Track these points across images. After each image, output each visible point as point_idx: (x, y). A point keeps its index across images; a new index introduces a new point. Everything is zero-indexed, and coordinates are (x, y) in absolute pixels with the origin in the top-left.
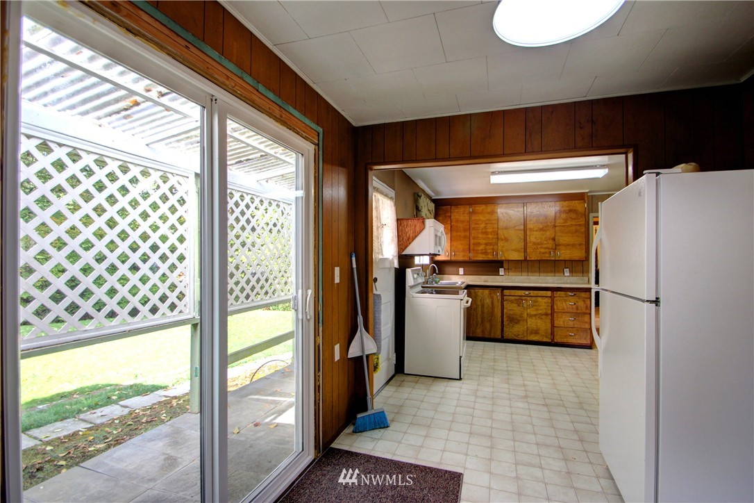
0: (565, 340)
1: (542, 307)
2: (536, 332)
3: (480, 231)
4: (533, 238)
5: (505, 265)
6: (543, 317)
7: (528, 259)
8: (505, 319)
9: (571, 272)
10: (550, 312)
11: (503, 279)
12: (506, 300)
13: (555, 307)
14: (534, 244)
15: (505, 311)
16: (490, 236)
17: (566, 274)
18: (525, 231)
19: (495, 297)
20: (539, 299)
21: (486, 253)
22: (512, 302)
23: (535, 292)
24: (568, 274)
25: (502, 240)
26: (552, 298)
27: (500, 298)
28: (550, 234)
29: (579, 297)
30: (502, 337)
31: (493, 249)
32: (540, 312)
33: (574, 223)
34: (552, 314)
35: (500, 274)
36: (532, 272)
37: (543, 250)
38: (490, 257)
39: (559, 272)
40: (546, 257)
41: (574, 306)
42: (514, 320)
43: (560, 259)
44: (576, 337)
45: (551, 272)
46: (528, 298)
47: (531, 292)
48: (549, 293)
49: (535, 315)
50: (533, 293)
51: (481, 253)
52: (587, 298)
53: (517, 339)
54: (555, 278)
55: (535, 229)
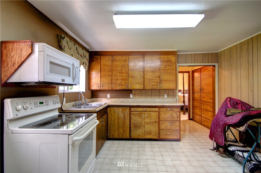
0: (166, 137)
1: (153, 118)
2: (150, 133)
3: (118, 71)
4: (148, 76)
5: (133, 92)
6: (154, 124)
7: (145, 88)
8: (132, 126)
9: (168, 96)
10: (157, 120)
11: (132, 101)
12: (133, 114)
13: (161, 118)
14: (149, 79)
15: (132, 121)
16: (124, 75)
18: (144, 72)
19: (126, 112)
20: (152, 113)
21: (122, 85)
22: (136, 115)
23: (149, 108)
24: (166, 97)
25: (131, 77)
26: (159, 112)
27: (128, 113)
28: (157, 74)
29: (174, 111)
30: (130, 137)
31: (126, 82)
32: (152, 121)
33: (170, 68)
34: (159, 122)
35: (131, 97)
36: (148, 96)
37: (153, 83)
38: (124, 87)
39: (162, 96)
40: (155, 87)
41: (171, 117)
42: (137, 127)
43: (163, 88)
44: (172, 135)
45: (158, 96)
46: (145, 113)
47: (147, 109)
48: (157, 109)
49: (149, 123)
50: (148, 109)
51: (118, 85)
52: (178, 112)
53: (139, 138)
54: (160, 99)
55: (149, 71)
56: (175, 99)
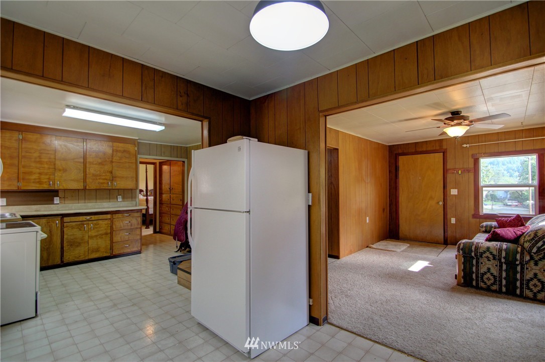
0: (122, 252)
1: (102, 229)
2: (97, 250)
3: (33, 160)
4: (91, 170)
5: (60, 194)
6: (104, 236)
7: (87, 188)
8: (65, 244)
9: (123, 198)
10: (109, 231)
11: (58, 207)
12: (67, 227)
13: (114, 227)
14: (93, 175)
15: (65, 237)
16: (46, 166)
17: (119, 200)
18: (85, 163)
19: (54, 225)
20: (100, 222)
21: (40, 183)
22: (73, 228)
23: (96, 216)
24: (121, 200)
25: (60, 170)
26: (112, 220)
27: (59, 225)
28: (107, 167)
29: (133, 217)
30: (62, 261)
31: (49, 179)
32: (101, 232)
33: (127, 161)
34: (111, 233)
35: (55, 203)
36: (89, 199)
37: (101, 181)
38: (45, 187)
39: (113, 198)
40: (105, 186)
41: (129, 224)
42: (74, 244)
43: (117, 188)
44: (131, 246)
45: (107, 198)
46: (90, 222)
47: (93, 216)
48: (109, 216)
49: (96, 236)
50: (93, 217)
51: (33, 182)
52: (138, 217)
53: (78, 260)
54: (110, 204)
55: (94, 163)
56: (134, 203)
